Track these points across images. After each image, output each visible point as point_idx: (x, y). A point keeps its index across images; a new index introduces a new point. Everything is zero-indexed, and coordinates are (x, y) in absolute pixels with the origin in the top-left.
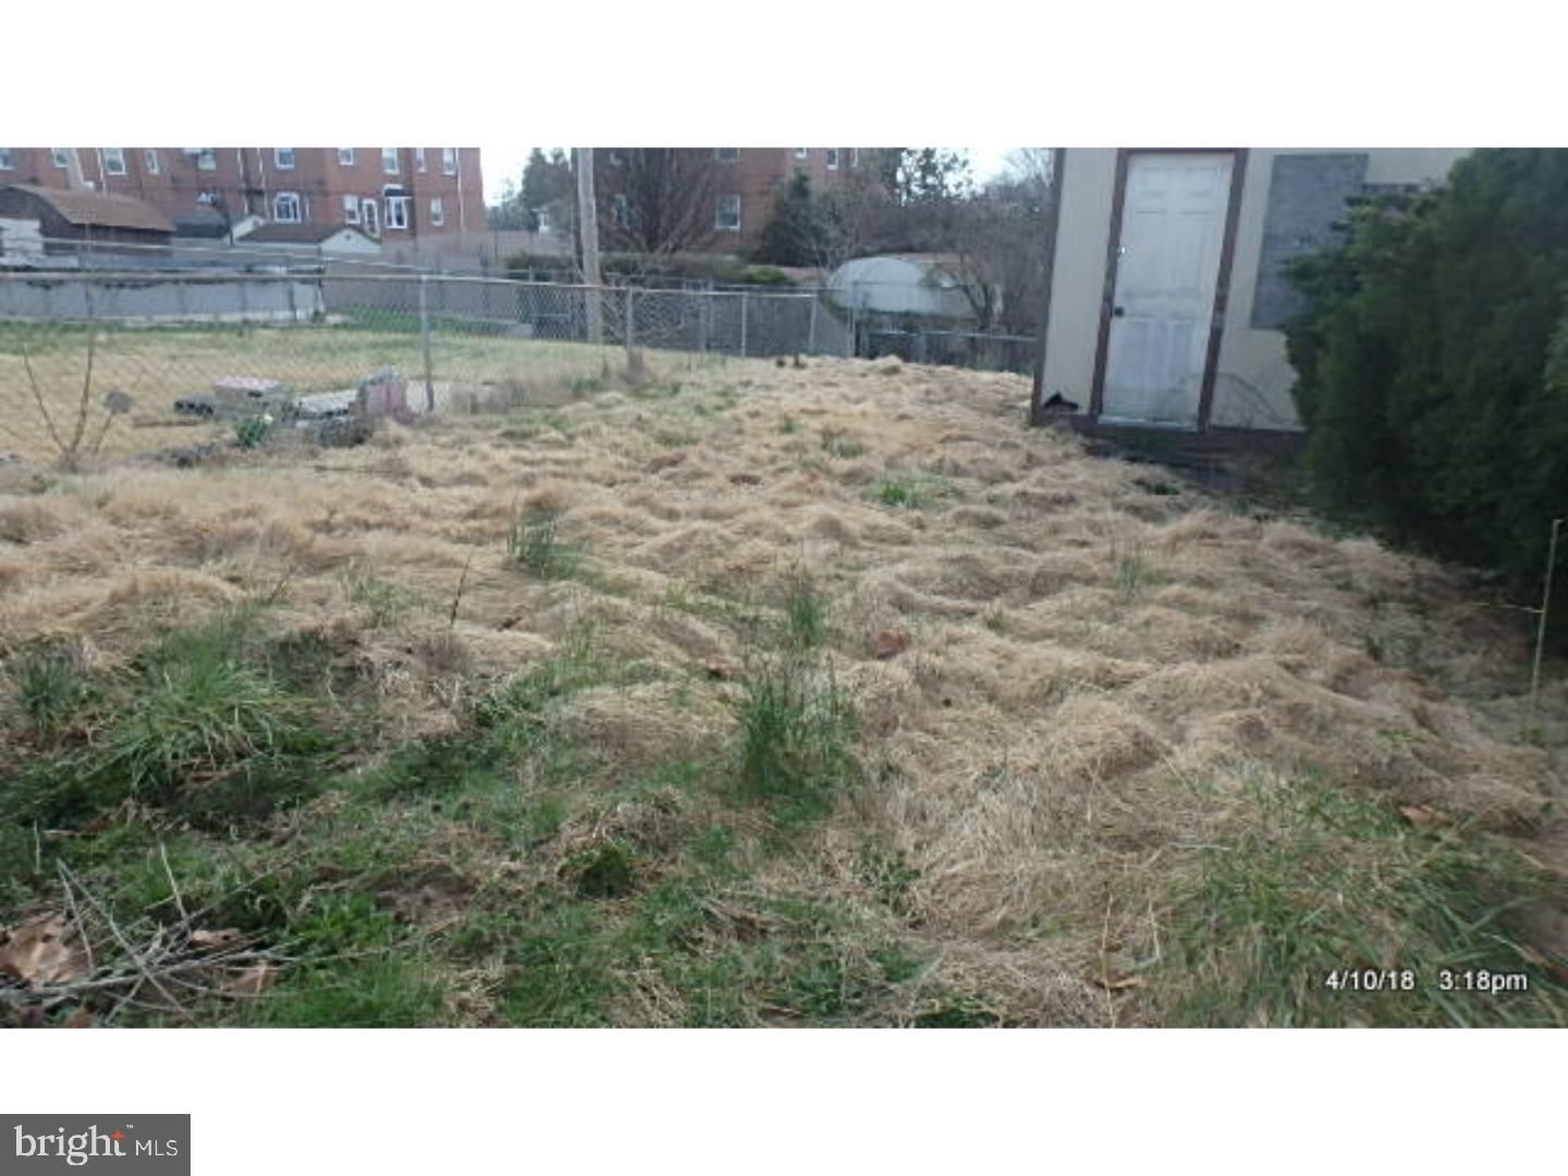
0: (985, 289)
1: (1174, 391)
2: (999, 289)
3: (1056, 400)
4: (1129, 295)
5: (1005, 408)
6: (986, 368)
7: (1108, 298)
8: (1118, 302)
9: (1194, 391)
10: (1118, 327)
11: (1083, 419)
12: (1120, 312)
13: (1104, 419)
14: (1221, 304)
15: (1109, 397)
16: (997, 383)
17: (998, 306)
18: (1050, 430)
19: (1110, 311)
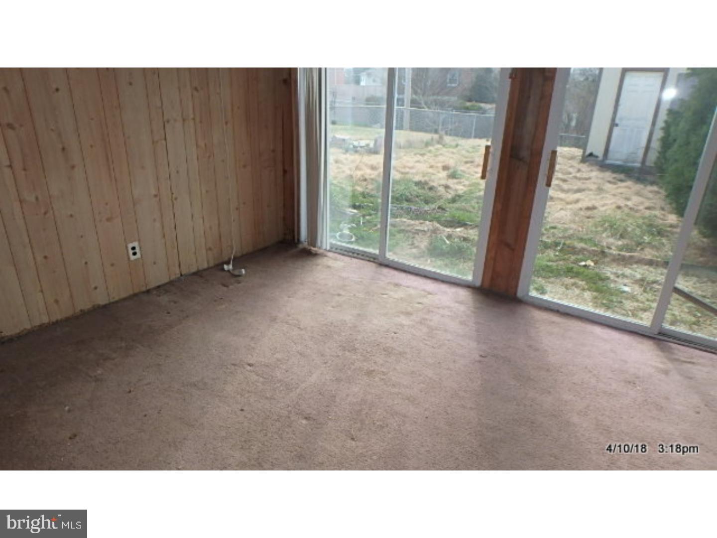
0: (569, 116)
1: (633, 153)
2: (575, 116)
3: (591, 155)
4: (621, 119)
5: (573, 158)
6: (565, 146)
7: (613, 119)
8: (617, 121)
9: (641, 153)
10: (616, 131)
11: (600, 161)
12: (617, 125)
13: (608, 162)
14: (654, 123)
15: (610, 155)
16: (570, 151)
17: (573, 123)
18: (587, 164)
19: (613, 124)
